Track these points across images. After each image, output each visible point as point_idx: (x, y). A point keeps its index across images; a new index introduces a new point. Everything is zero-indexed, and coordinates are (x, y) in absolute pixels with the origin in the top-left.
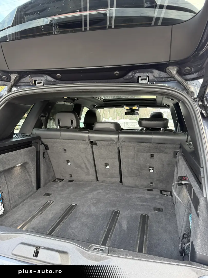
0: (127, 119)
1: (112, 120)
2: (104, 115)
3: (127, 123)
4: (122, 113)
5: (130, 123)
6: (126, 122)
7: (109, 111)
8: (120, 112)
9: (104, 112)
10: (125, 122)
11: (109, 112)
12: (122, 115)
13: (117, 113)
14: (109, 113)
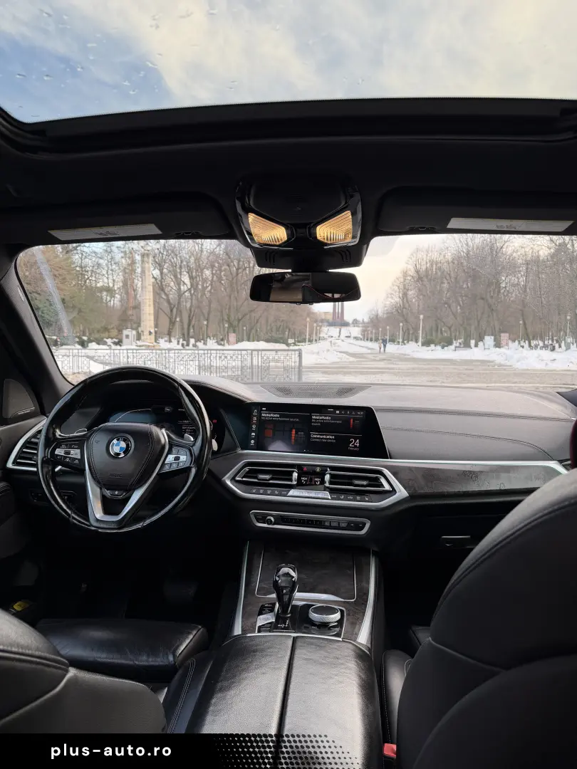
0: (258, 341)
1: (216, 344)
2: (192, 330)
3: (260, 353)
4: (243, 326)
5: (268, 353)
6: (258, 350)
7: (207, 320)
8: (239, 320)
9: (193, 322)
10: (252, 350)
11: (205, 323)
12: (243, 329)
13: (231, 325)
14: (207, 326)
